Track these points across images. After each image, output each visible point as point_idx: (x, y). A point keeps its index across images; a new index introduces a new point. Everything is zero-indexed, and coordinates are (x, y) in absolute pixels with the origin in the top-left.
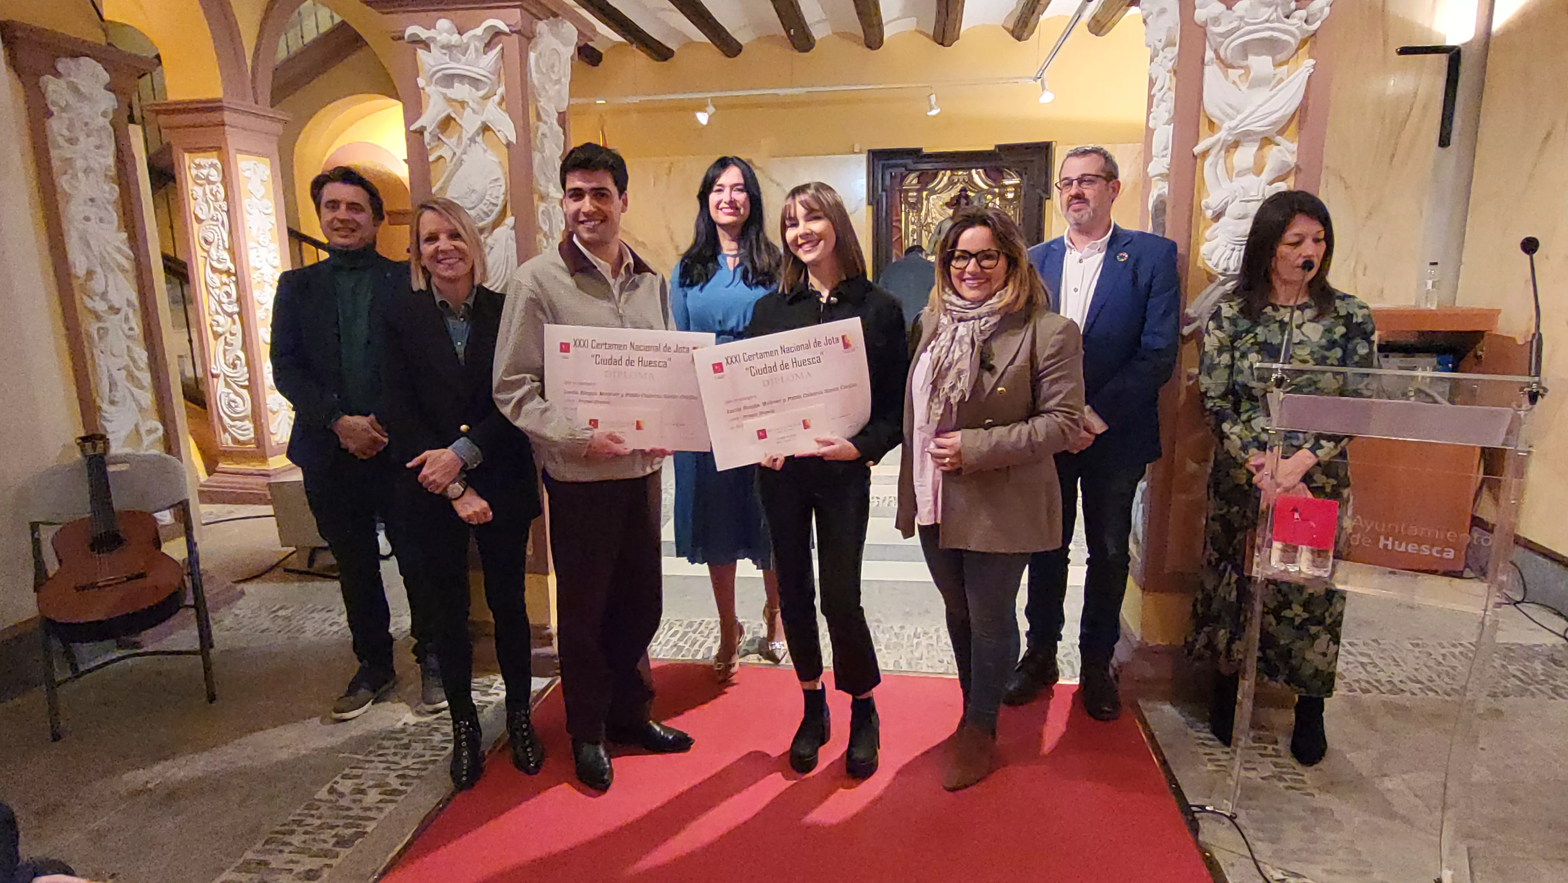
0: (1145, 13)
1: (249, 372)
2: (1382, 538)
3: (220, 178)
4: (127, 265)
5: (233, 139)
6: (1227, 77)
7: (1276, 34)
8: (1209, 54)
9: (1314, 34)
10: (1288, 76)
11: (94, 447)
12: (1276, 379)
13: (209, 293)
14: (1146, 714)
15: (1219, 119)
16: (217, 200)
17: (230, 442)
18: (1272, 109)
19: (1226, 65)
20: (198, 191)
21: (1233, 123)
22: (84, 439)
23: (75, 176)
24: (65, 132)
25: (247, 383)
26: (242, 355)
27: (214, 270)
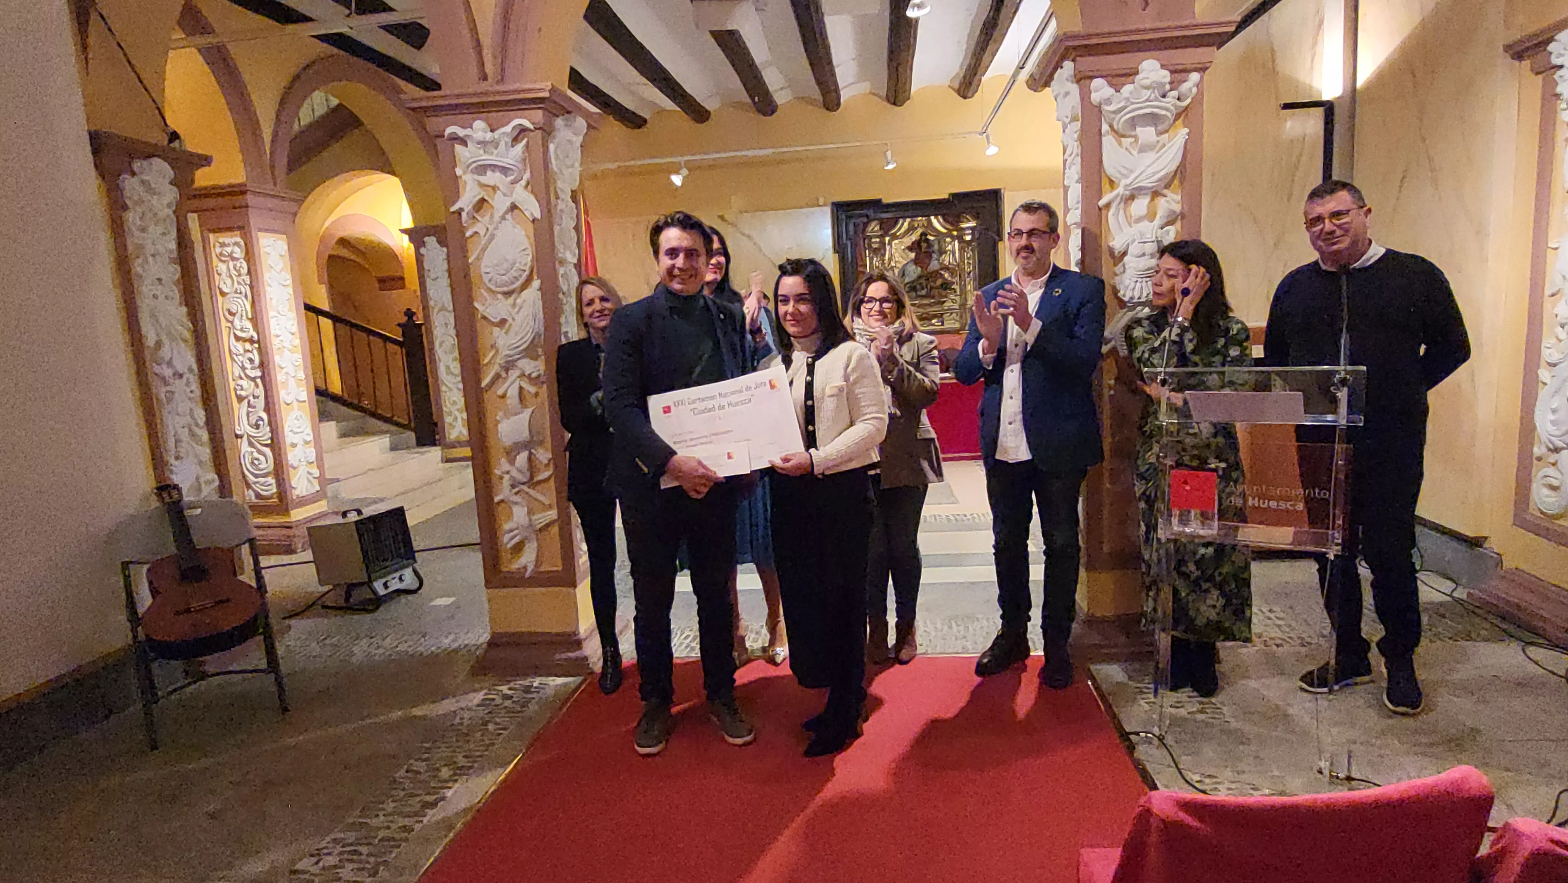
0: (1055, 93)
1: (272, 431)
2: (1250, 499)
3: (243, 255)
4: (188, 335)
5: (254, 220)
6: (1120, 144)
7: (1156, 110)
8: (1105, 127)
9: (1187, 108)
10: (1169, 142)
11: (169, 494)
12: (1161, 380)
13: (233, 359)
14: (1094, 673)
15: (1117, 178)
16: (240, 275)
17: (253, 498)
18: (1159, 169)
19: (1119, 135)
20: (222, 267)
21: (1128, 181)
22: (158, 488)
23: (146, 261)
24: (139, 223)
25: (269, 442)
26: (264, 416)
27: (238, 338)
